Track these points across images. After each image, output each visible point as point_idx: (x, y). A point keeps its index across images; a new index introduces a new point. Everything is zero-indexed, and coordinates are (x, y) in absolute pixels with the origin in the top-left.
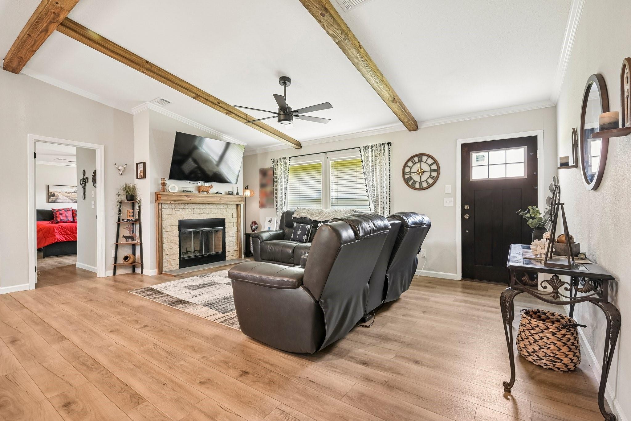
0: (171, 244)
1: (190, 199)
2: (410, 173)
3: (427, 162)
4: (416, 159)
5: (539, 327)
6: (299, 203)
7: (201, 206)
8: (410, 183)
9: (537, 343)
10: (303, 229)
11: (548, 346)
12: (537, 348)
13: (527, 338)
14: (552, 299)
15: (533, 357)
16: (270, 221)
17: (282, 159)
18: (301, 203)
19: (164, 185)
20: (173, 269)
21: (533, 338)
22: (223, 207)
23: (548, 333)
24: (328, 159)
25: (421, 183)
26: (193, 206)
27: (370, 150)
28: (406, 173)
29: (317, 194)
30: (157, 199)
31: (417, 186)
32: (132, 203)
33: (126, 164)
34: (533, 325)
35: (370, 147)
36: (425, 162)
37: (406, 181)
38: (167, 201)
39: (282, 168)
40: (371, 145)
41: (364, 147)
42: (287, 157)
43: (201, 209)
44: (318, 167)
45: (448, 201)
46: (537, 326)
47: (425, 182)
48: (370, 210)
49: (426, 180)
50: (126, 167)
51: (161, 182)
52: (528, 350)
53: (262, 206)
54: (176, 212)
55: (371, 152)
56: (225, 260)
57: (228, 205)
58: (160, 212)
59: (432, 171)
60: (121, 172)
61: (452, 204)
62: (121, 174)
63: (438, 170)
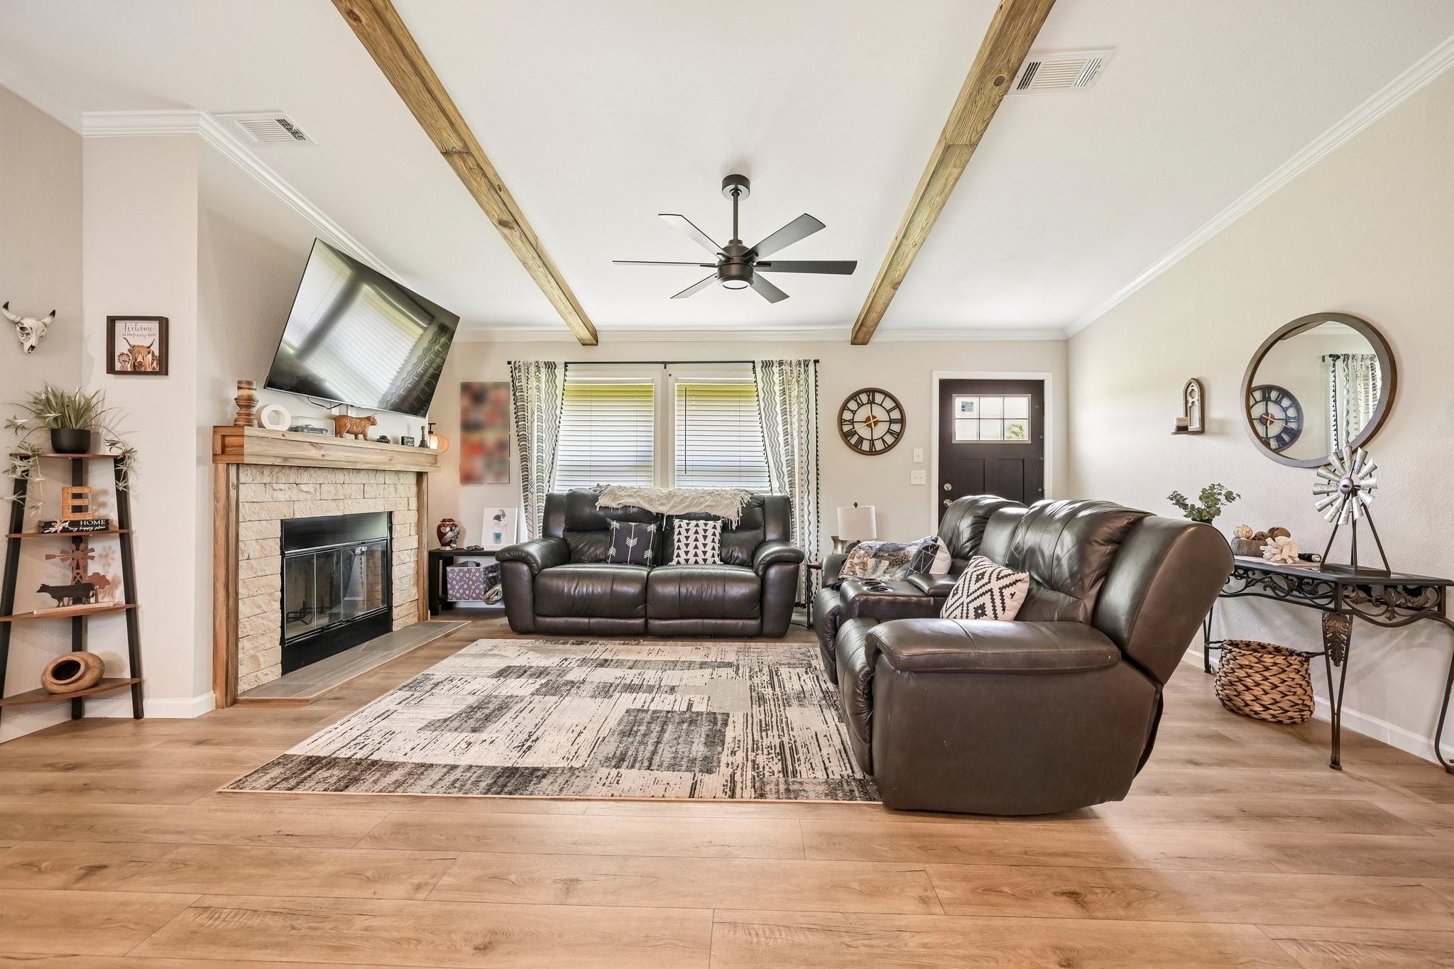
0: (259, 600)
1: (323, 455)
2: (852, 422)
3: (883, 405)
4: (864, 398)
5: (1278, 665)
6: (588, 474)
7: (340, 477)
8: (853, 441)
9: (1278, 689)
10: (641, 534)
11: (1293, 690)
12: (1278, 697)
13: (1258, 685)
14: (1387, 621)
15: (1275, 710)
16: (498, 518)
17: (542, 365)
18: (592, 474)
19: (246, 404)
20: (265, 680)
21: (1270, 683)
22: (390, 479)
23: (1291, 672)
24: (670, 379)
25: (872, 441)
26: (321, 477)
27: (776, 369)
28: (846, 421)
29: (639, 454)
30: (223, 452)
31: (866, 446)
32: (74, 460)
33: (53, 313)
34: (1267, 664)
35: (776, 364)
36: (881, 405)
37: (846, 436)
38: (263, 458)
39: (543, 386)
40: (778, 360)
41: (762, 362)
42: (560, 361)
43: (339, 486)
44: (642, 393)
45: (918, 477)
46: (1275, 664)
47: (881, 440)
48: (771, 490)
49: (882, 438)
50: (52, 323)
51: (233, 393)
52: (1263, 703)
53: (468, 478)
54: (275, 496)
55: (778, 375)
56: (390, 630)
57: (401, 476)
58: (233, 493)
59: (891, 421)
60: (33, 341)
61: (924, 482)
62: (32, 347)
63: (902, 421)
